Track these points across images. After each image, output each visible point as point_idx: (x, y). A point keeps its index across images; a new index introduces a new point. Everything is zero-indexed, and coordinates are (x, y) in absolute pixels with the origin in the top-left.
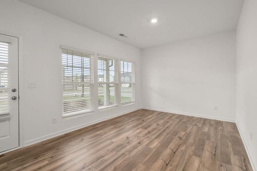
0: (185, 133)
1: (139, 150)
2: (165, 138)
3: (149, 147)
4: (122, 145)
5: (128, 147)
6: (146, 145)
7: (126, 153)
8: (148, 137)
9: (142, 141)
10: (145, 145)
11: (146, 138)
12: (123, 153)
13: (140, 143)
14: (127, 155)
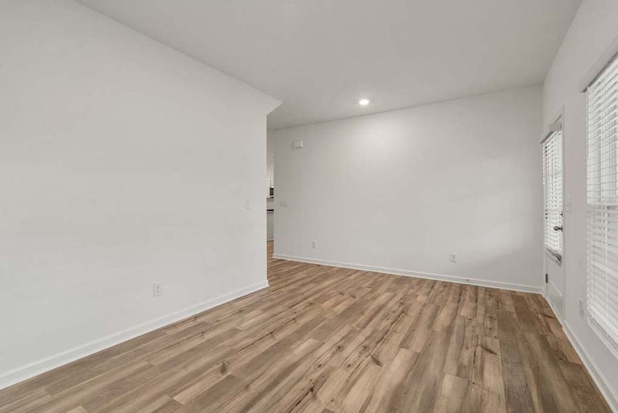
0: (175, 398)
1: (338, 334)
2: (268, 367)
3: (317, 341)
4: (377, 343)
5: (361, 338)
6: (324, 343)
7: (358, 329)
8: (320, 366)
9: (333, 354)
10: (324, 345)
11: (324, 365)
12: (364, 328)
13: (339, 347)
14: (357, 326)
